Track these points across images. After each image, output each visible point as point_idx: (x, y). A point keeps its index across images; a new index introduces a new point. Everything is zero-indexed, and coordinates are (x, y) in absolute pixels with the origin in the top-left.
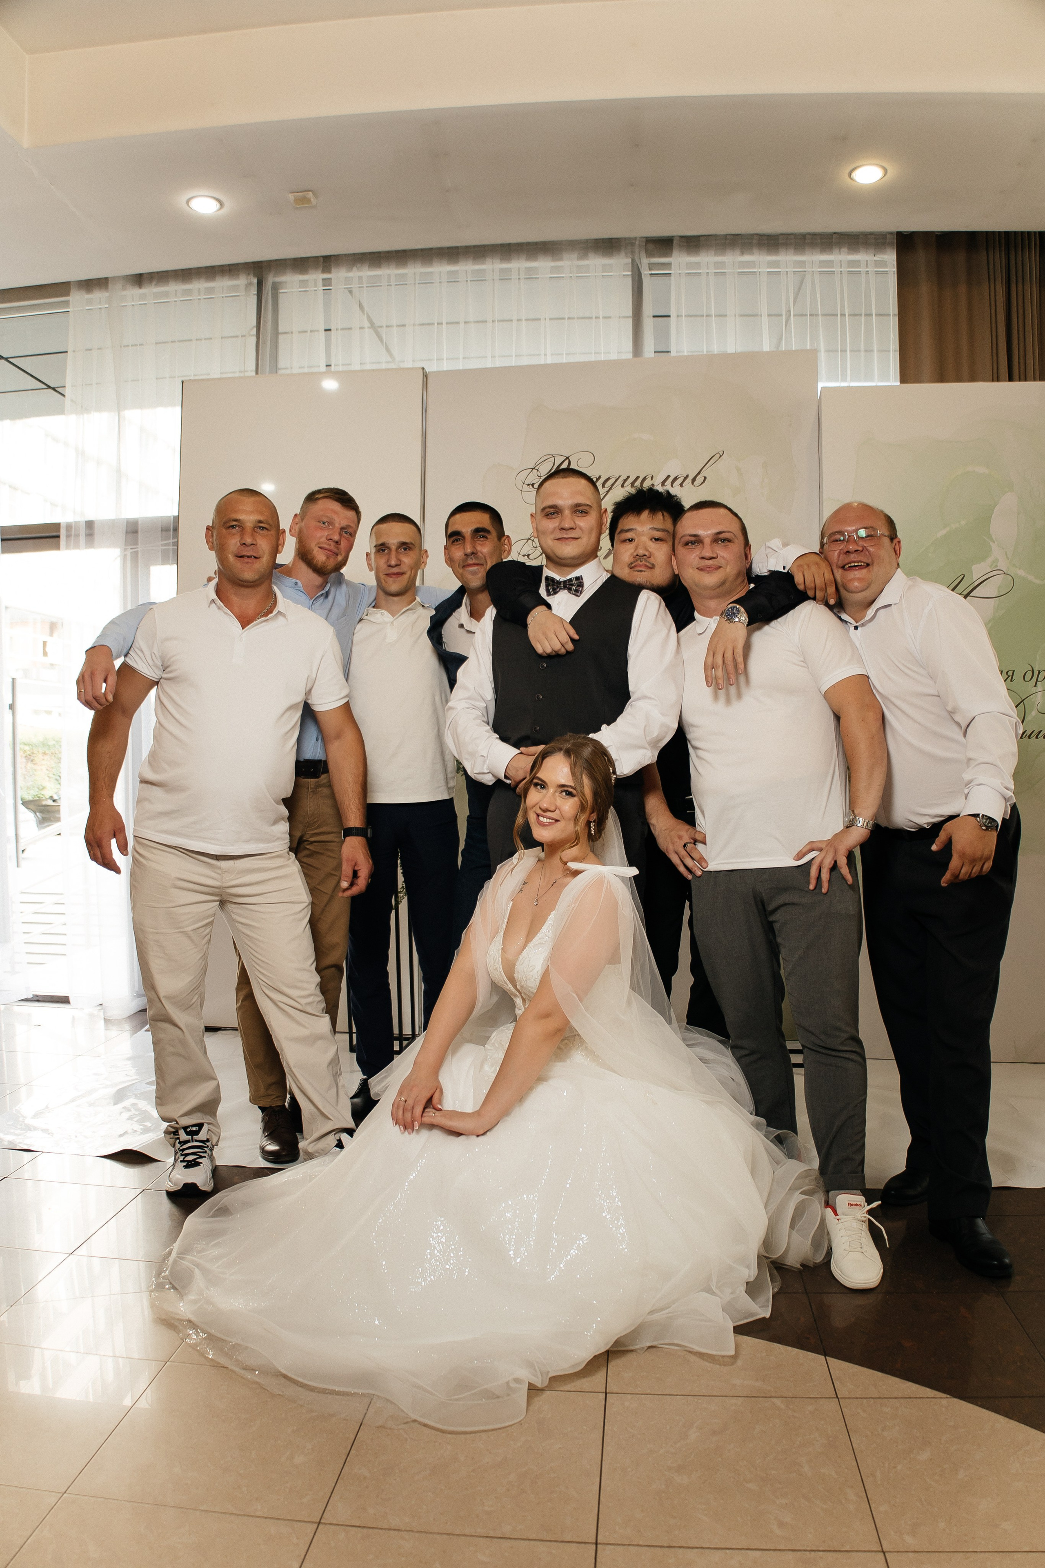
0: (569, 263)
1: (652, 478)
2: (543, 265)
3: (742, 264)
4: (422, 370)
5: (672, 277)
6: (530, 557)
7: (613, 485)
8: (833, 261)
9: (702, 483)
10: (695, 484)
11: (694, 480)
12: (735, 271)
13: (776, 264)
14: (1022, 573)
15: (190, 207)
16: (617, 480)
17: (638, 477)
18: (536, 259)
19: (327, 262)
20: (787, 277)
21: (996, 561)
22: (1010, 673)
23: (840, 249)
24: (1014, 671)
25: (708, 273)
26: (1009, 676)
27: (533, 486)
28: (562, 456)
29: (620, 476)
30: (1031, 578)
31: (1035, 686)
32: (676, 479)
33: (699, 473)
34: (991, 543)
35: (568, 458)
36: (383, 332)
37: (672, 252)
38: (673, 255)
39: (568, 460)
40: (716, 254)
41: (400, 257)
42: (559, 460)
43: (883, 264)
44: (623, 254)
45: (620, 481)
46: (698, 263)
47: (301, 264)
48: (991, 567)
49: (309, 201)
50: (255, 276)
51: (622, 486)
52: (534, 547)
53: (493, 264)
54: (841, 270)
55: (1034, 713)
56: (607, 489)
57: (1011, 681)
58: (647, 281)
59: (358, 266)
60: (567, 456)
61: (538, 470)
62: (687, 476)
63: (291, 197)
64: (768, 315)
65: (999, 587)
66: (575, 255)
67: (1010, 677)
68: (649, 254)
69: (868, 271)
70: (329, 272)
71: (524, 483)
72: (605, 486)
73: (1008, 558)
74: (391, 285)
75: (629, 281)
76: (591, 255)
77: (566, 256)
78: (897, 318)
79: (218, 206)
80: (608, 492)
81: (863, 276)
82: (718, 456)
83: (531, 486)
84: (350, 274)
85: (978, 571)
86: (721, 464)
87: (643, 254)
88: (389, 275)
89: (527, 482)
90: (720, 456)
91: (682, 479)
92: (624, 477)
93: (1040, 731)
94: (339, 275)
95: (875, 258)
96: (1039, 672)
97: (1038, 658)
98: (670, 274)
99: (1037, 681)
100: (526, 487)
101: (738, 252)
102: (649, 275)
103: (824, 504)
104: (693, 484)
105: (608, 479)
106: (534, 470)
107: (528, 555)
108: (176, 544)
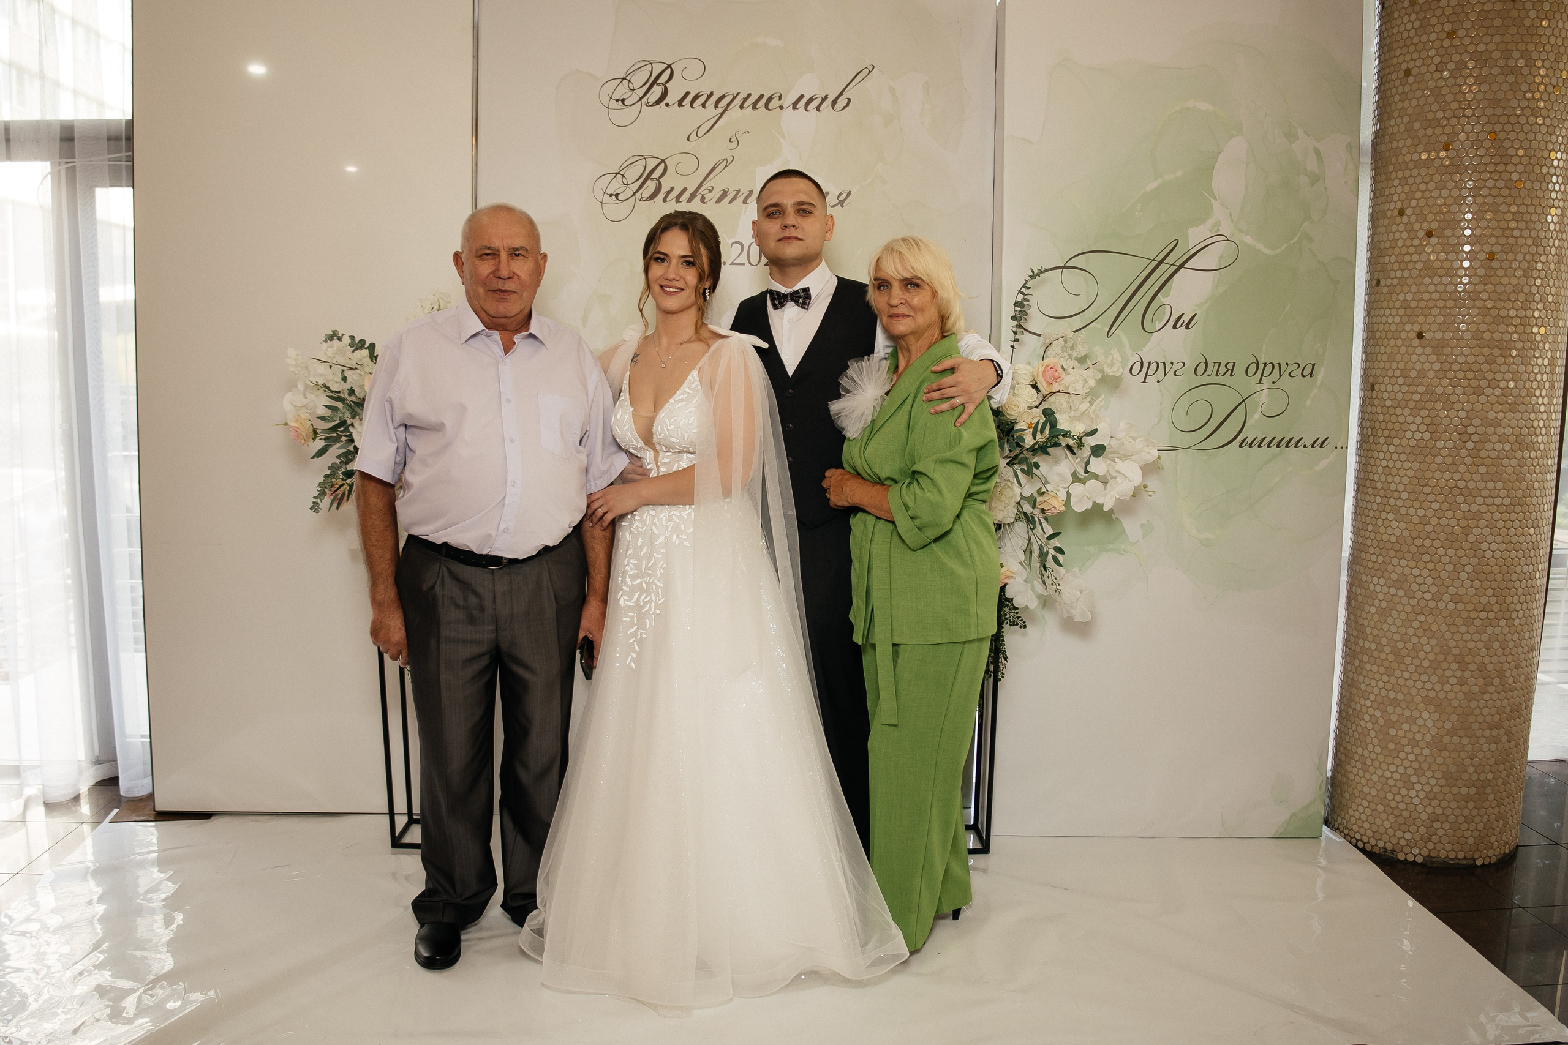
1: (780, 99)
6: (619, 198)
7: (729, 105)
9: (845, 107)
10: (835, 107)
11: (834, 103)
14: (1248, 240)
16: (734, 98)
17: (762, 96)
21: (1218, 223)
22: (1230, 366)
24: (1234, 363)
26: (1229, 369)
27: (623, 103)
28: (661, 62)
29: (738, 94)
30: (1260, 246)
31: (1260, 383)
32: (811, 100)
33: (841, 94)
34: (1213, 201)
35: (669, 66)
39: (669, 69)
42: (657, 68)
45: (738, 101)
48: (1211, 231)
51: (741, 107)
52: (625, 184)
55: (1257, 416)
56: (721, 110)
57: (1231, 375)
60: (669, 64)
61: (629, 81)
62: (826, 97)
65: (1221, 257)
67: (1230, 371)
71: (610, 98)
73: (1232, 221)
80: (722, 114)
82: (866, 71)
83: (620, 102)
85: (1195, 236)
86: (870, 84)
89: (615, 97)
90: (870, 72)
91: (819, 100)
92: (743, 95)
93: (1265, 438)
96: (1265, 364)
97: (1264, 347)
99: (1262, 376)
100: (613, 104)
103: (1005, 142)
104: (833, 108)
105: (723, 96)
106: (624, 81)
107: (617, 195)
108: (131, 159)
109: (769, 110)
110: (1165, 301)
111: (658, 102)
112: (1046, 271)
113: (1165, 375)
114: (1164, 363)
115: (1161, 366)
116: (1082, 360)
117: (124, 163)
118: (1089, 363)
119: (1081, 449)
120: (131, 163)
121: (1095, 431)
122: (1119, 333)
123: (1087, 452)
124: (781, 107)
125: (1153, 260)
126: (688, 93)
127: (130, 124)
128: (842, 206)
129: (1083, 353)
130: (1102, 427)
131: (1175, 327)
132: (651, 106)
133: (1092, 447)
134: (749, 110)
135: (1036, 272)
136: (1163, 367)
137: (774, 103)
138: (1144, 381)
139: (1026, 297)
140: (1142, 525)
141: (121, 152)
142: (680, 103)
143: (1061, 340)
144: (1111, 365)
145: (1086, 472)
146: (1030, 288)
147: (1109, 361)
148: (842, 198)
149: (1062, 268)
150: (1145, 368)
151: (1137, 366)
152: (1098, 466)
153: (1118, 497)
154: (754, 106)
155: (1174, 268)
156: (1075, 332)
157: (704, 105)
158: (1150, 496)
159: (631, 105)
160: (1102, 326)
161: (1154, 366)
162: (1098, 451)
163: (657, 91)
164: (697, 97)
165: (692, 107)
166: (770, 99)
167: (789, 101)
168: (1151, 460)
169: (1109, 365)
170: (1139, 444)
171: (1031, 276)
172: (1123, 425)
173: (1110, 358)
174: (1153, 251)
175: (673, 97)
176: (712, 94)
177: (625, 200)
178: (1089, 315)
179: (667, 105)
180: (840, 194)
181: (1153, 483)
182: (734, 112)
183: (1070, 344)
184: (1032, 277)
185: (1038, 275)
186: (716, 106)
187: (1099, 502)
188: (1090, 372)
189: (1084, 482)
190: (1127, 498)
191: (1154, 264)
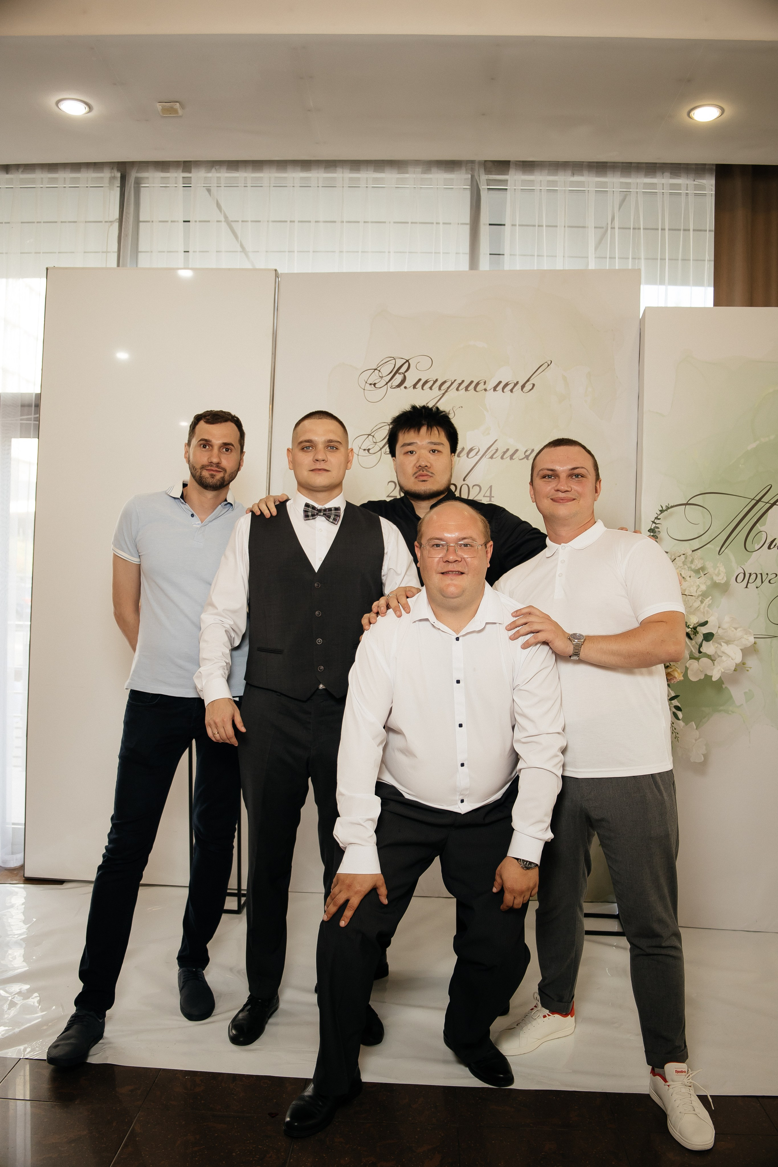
0: (412, 176)
1: (485, 384)
2: (390, 176)
3: (572, 184)
4: (274, 272)
5: (508, 191)
6: (370, 452)
7: (448, 388)
8: (656, 184)
9: (531, 390)
10: (524, 390)
11: (523, 387)
12: (567, 189)
13: (604, 185)
15: (60, 109)
16: (452, 383)
17: (472, 382)
18: (383, 171)
19: (187, 166)
20: (613, 195)
23: (663, 173)
25: (541, 190)
27: (374, 386)
28: (402, 358)
29: (455, 380)
32: (507, 385)
33: (528, 381)
35: (407, 361)
36: (237, 227)
37: (509, 171)
38: (510, 172)
39: (407, 363)
40: (549, 174)
41: (257, 165)
42: (399, 363)
43: (702, 187)
44: (463, 170)
45: (455, 385)
46: (533, 181)
47: (163, 165)
49: (176, 111)
50: (118, 170)
51: (457, 389)
52: (374, 442)
53: (343, 173)
54: (663, 191)
56: (443, 392)
58: (485, 195)
59: (217, 167)
60: (407, 359)
61: (379, 371)
62: (517, 383)
63: (159, 106)
64: (595, 228)
66: (419, 169)
68: (488, 171)
69: (688, 193)
70: (190, 172)
71: (366, 383)
72: (442, 389)
74: (247, 186)
75: (468, 194)
76: (434, 170)
77: (411, 169)
78: (713, 233)
79: (87, 109)
80: (444, 394)
81: (683, 197)
82: (546, 365)
83: (372, 385)
84: (210, 175)
86: (549, 373)
87: (482, 171)
88: (246, 177)
89: (370, 382)
90: (548, 365)
91: (512, 385)
92: (459, 381)
94: (198, 175)
95: (695, 183)
98: (507, 189)
100: (368, 387)
101: (569, 172)
102: (487, 190)
103: (644, 416)
104: (522, 390)
105: (445, 382)
106: (376, 371)
107: (368, 450)
108: (38, 419)
109: (477, 391)
110: (762, 529)
111: (399, 386)
112: (672, 507)
113: (762, 582)
114: (761, 574)
115: (759, 576)
116: (697, 571)
117: (32, 422)
118: (702, 574)
119: (696, 635)
120: (38, 422)
121: (705, 623)
122: (728, 552)
123: (700, 638)
124: (485, 390)
125: (752, 499)
126: (420, 380)
127: (39, 397)
128: (528, 459)
129: (699, 566)
130: (713, 620)
131: (769, 548)
132: (393, 388)
133: (704, 635)
134: (462, 391)
135: (664, 508)
136: (761, 577)
137: (481, 387)
138: (746, 587)
139: (657, 525)
140: (745, 693)
141: (31, 414)
142: (414, 386)
143: (682, 556)
144: (718, 574)
145: (700, 652)
146: (660, 519)
147: (716, 572)
148: (527, 453)
149: (687, 504)
150: (747, 578)
151: (741, 577)
152: (708, 648)
153: (723, 671)
154: (467, 389)
155: (768, 505)
156: (693, 551)
157: (431, 388)
158: (748, 671)
159: (380, 388)
160: (715, 546)
161: (753, 577)
162: (708, 637)
163: (399, 378)
164: (426, 382)
165: (422, 389)
166: (478, 384)
167: (491, 385)
168: (749, 644)
169: (716, 575)
170: (739, 633)
171: (660, 511)
172: (727, 619)
173: (717, 570)
174: (753, 492)
175: (409, 383)
176: (437, 380)
177: (374, 453)
178: (705, 539)
179: (405, 388)
180: (526, 451)
181: (752, 662)
182: (452, 392)
183: (690, 559)
184: (662, 511)
185: (666, 510)
186: (440, 389)
187: (709, 674)
188: (703, 579)
189: (698, 659)
190: (731, 672)
191: (754, 502)
